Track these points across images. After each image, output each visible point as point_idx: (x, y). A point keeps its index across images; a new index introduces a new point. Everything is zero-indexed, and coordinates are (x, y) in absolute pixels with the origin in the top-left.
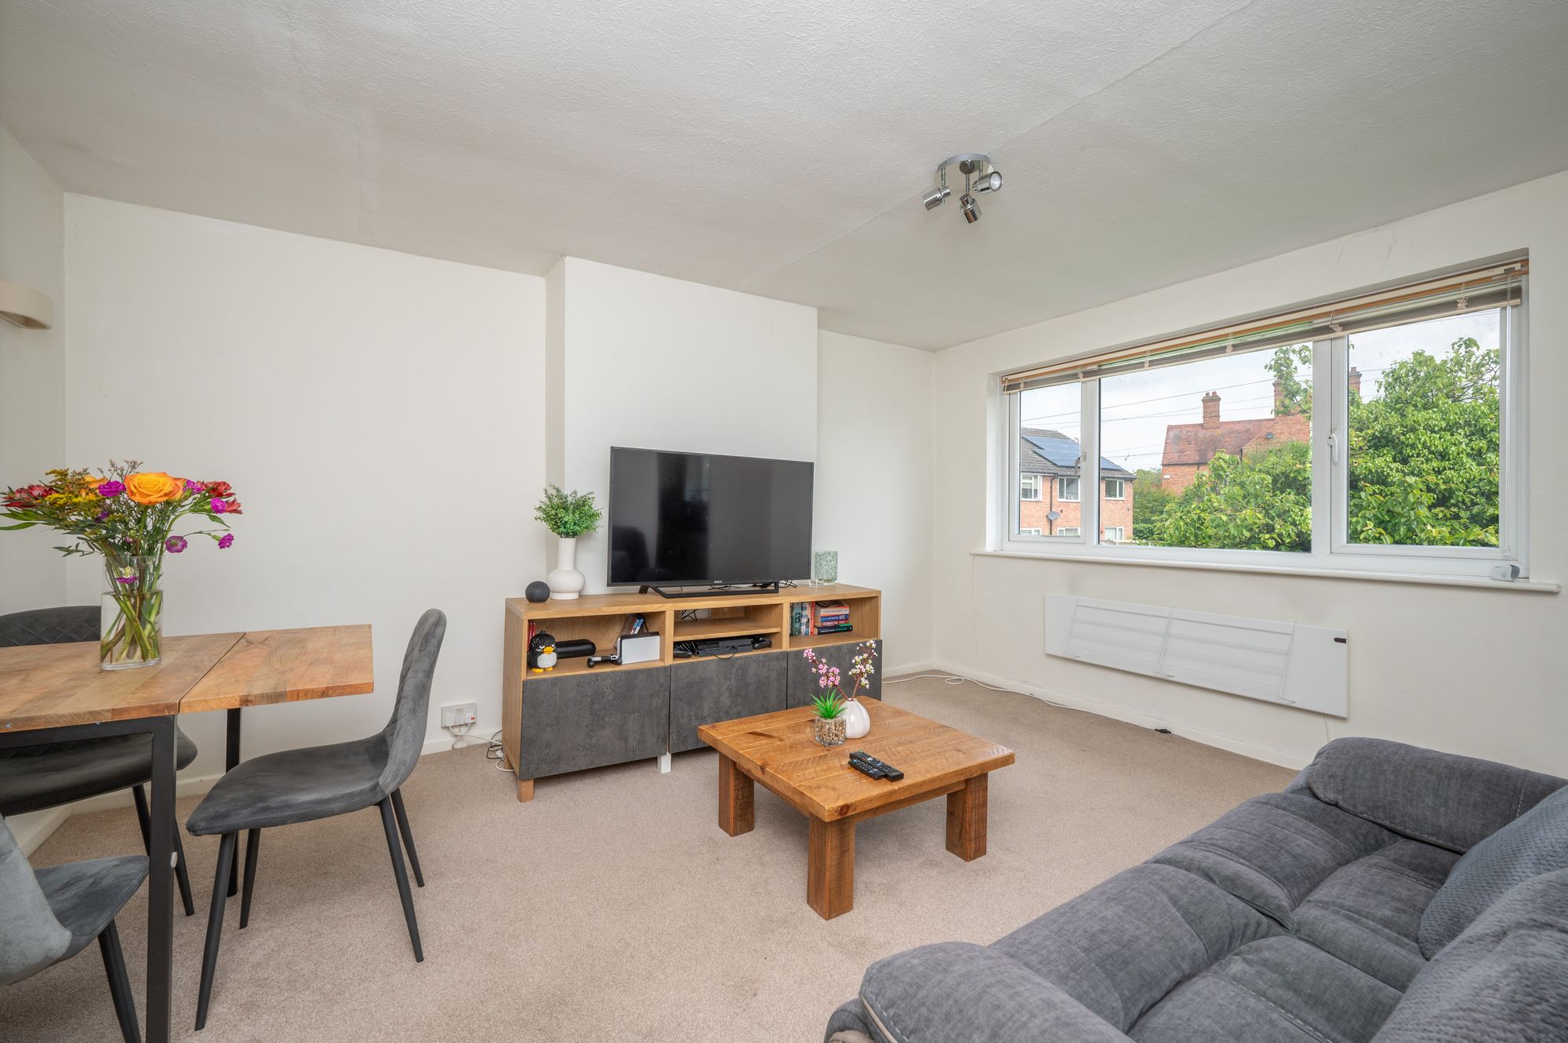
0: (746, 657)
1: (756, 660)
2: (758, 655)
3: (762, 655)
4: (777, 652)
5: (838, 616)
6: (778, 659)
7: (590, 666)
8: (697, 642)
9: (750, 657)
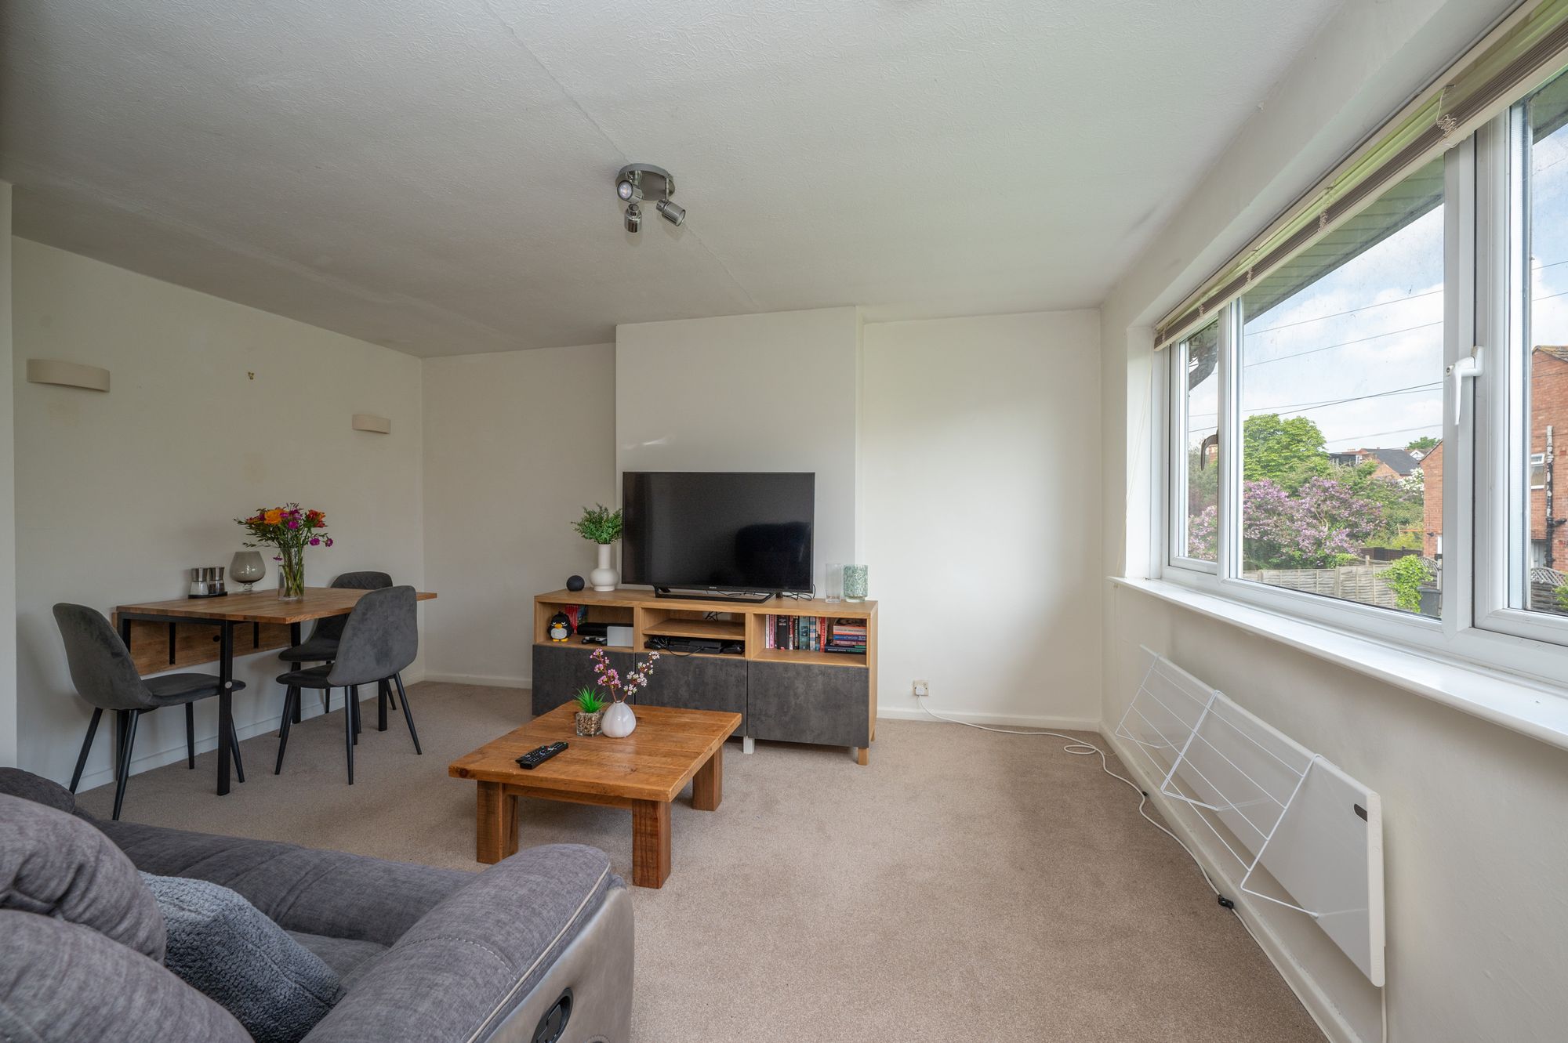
0: (703, 658)
1: (714, 662)
2: (716, 659)
3: (720, 659)
4: (735, 660)
5: (858, 636)
6: (736, 666)
7: (583, 643)
8: (671, 638)
9: (707, 659)
